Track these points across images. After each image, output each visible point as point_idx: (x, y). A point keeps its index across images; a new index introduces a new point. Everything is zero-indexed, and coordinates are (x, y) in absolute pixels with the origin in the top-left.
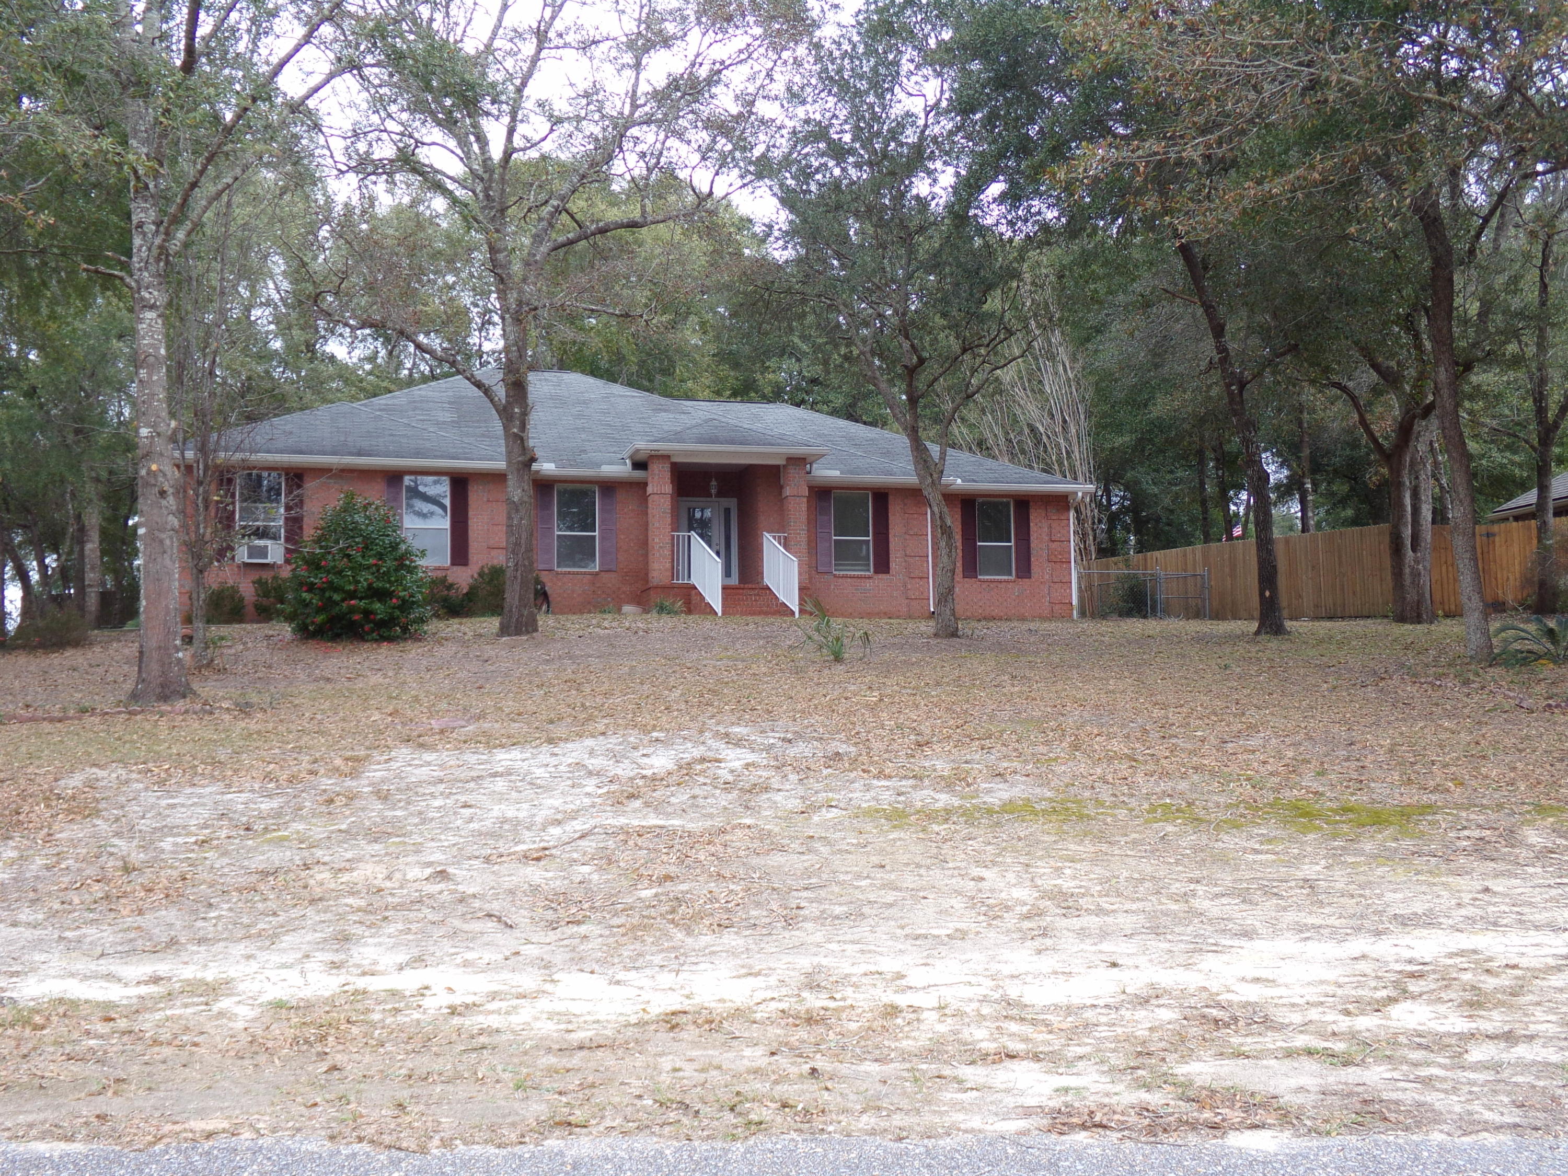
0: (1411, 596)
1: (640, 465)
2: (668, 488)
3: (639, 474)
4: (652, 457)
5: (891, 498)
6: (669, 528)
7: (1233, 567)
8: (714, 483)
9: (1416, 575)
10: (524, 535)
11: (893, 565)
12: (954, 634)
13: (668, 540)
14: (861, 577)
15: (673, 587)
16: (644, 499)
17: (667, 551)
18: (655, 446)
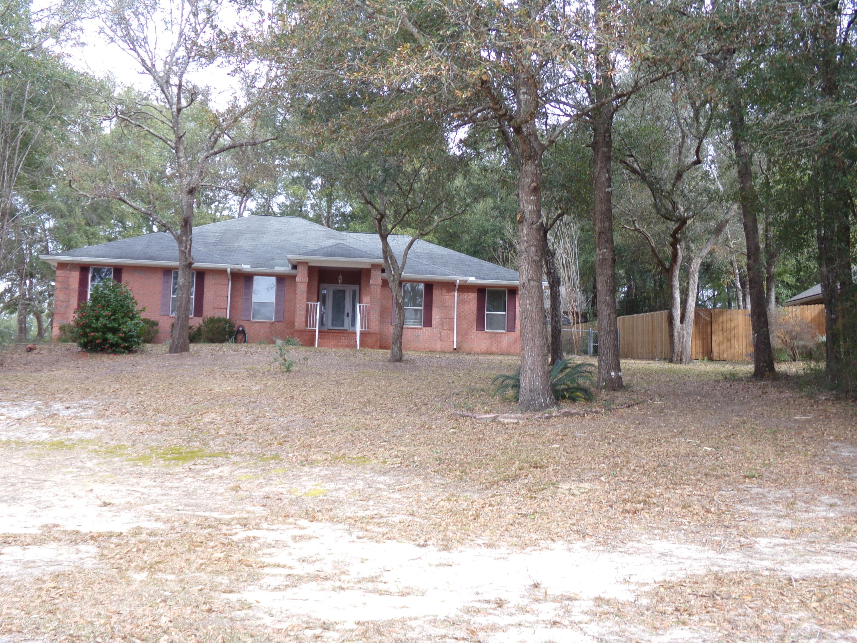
0: (677, 349)
1: (295, 267)
2: (306, 279)
3: (294, 272)
4: (299, 263)
5: (434, 287)
6: (305, 300)
7: (633, 329)
8: (340, 277)
10: (184, 302)
11: (434, 322)
12: (400, 360)
13: (304, 306)
14: (416, 329)
15: (305, 331)
16: (295, 283)
17: (304, 312)
18: (298, 257)
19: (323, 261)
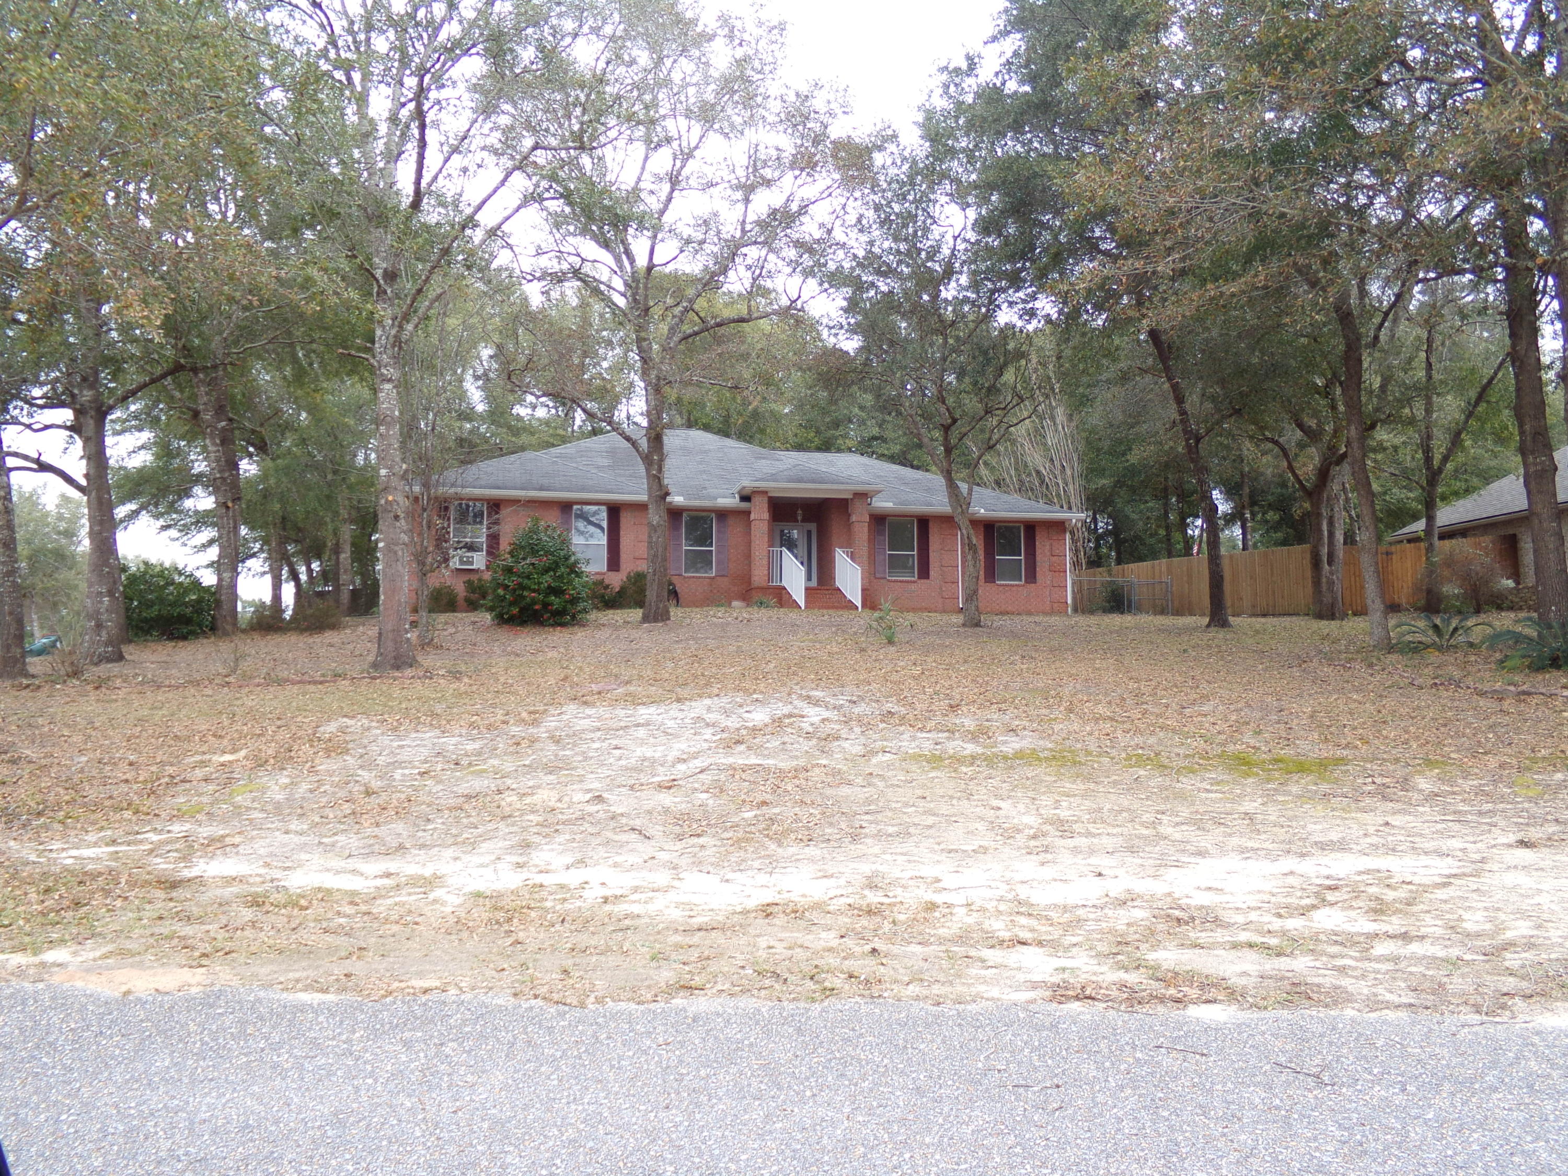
0: (1327, 599)
1: (745, 498)
2: (766, 516)
3: (744, 505)
4: (754, 492)
5: (931, 524)
6: (766, 545)
7: (1190, 576)
8: (800, 512)
9: (1331, 583)
10: (660, 550)
11: (932, 573)
12: (978, 624)
13: (765, 553)
14: (907, 582)
15: (769, 588)
16: (749, 523)
17: (765, 562)
18: (757, 484)
19: (784, 489)
